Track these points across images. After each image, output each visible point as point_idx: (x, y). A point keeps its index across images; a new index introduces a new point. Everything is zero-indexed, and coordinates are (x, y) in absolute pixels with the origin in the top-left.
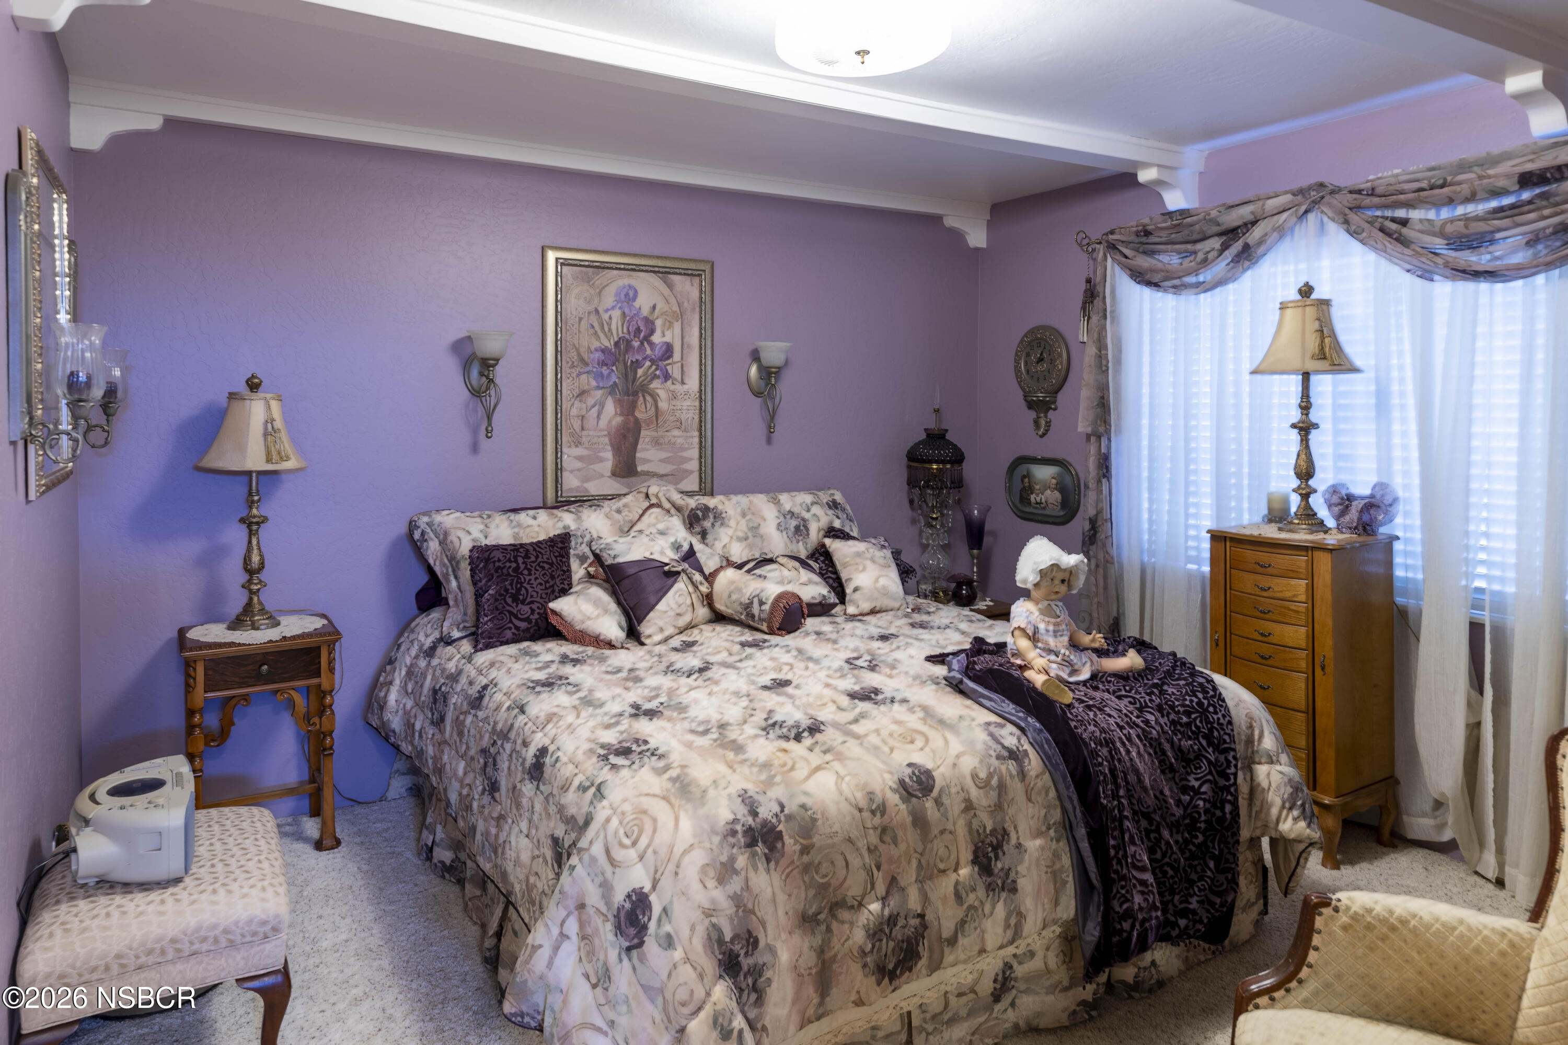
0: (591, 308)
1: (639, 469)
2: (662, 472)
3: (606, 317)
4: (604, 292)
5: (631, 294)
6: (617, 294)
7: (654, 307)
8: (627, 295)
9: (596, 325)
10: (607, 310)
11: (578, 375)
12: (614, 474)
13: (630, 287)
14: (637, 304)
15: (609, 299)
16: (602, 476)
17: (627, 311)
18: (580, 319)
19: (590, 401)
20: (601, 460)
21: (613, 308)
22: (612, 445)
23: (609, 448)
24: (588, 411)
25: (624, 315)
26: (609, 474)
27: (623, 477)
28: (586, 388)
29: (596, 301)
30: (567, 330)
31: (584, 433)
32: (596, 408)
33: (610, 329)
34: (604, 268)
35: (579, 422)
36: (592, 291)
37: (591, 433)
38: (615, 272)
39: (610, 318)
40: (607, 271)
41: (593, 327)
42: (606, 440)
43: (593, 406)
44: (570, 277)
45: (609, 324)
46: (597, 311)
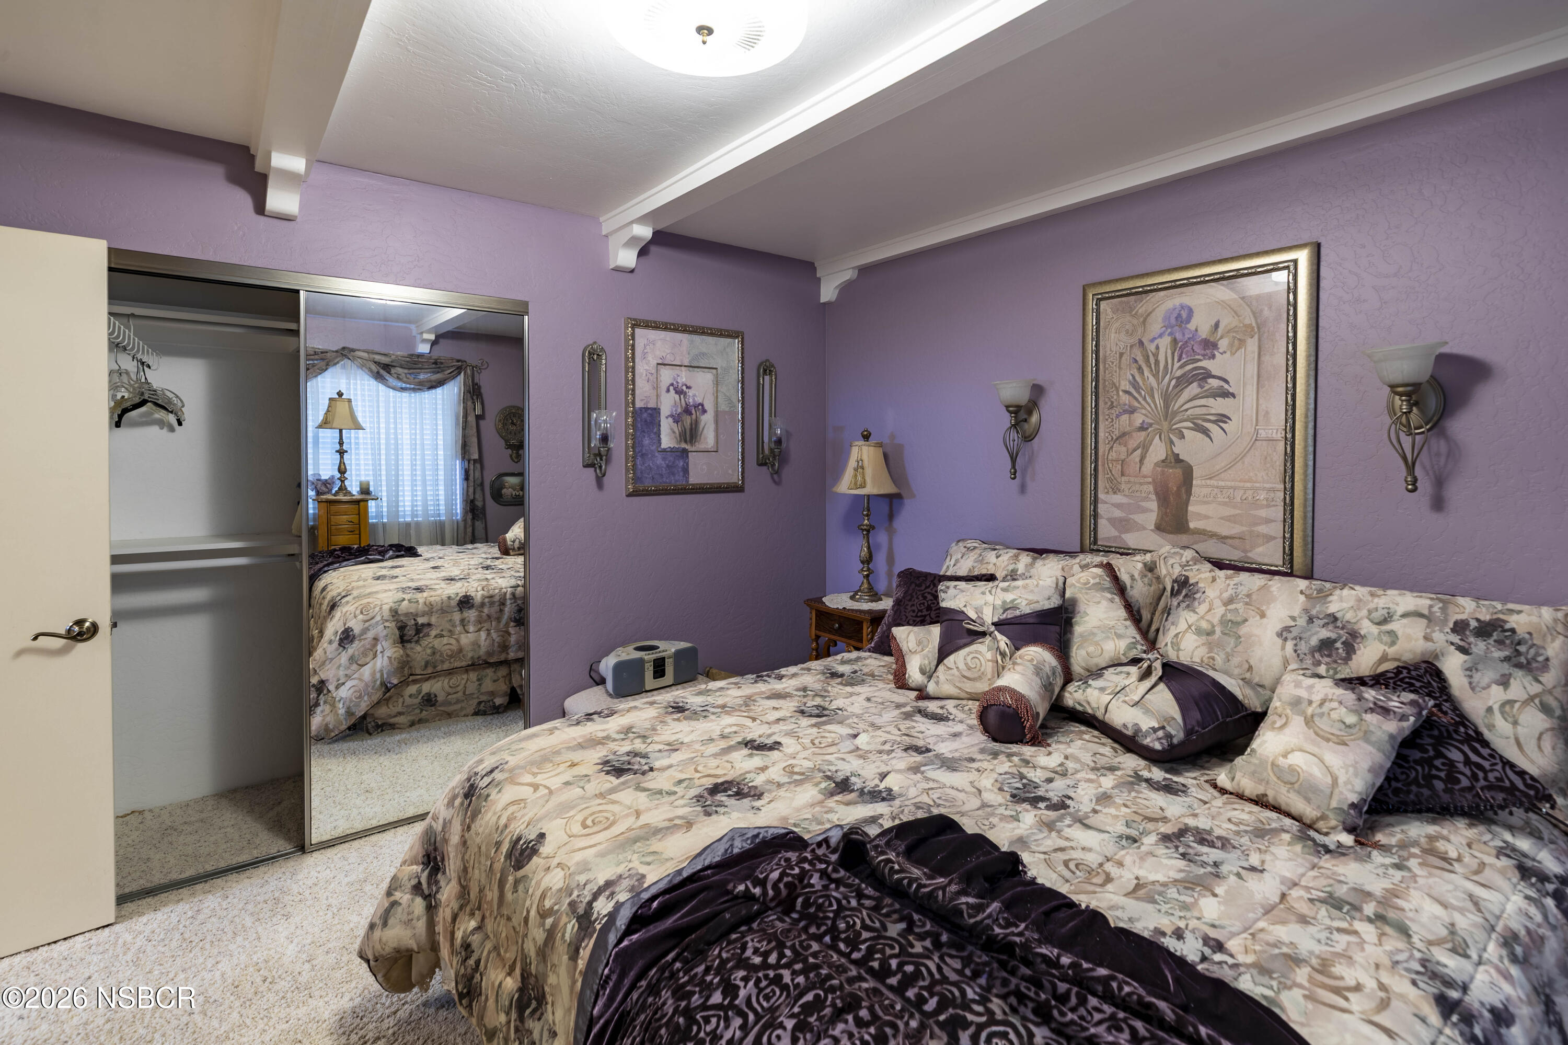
0: (1134, 340)
1: (1192, 525)
2: (1225, 532)
3: (1152, 347)
4: (1149, 320)
5: (1184, 314)
6: (1166, 318)
7: (1217, 325)
8: (1179, 316)
9: (1140, 358)
10: (1152, 340)
11: (1117, 416)
12: (1159, 528)
13: (1182, 307)
14: (1192, 326)
15: (1156, 326)
16: (1144, 528)
17: (1178, 336)
18: (1121, 355)
19: (1132, 444)
20: (1145, 510)
21: (1161, 336)
22: (1157, 494)
23: (1154, 497)
24: (1130, 453)
25: (1175, 341)
26: (1153, 527)
27: (1171, 533)
28: (1128, 429)
29: (1140, 330)
30: (1105, 369)
31: (1124, 479)
32: (1139, 452)
33: (1157, 362)
34: (1151, 291)
35: (1119, 467)
36: (1135, 322)
37: (1132, 479)
38: (1162, 293)
39: (1157, 348)
40: (1151, 295)
41: (1136, 361)
42: (1151, 488)
43: (1135, 450)
44: (1109, 310)
45: (1156, 355)
46: (1141, 343)
